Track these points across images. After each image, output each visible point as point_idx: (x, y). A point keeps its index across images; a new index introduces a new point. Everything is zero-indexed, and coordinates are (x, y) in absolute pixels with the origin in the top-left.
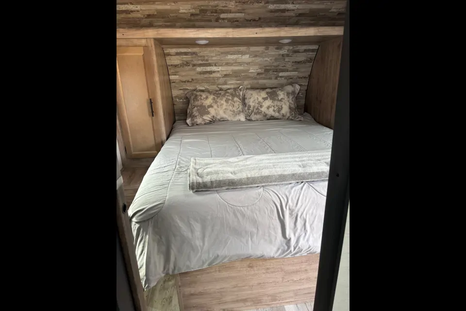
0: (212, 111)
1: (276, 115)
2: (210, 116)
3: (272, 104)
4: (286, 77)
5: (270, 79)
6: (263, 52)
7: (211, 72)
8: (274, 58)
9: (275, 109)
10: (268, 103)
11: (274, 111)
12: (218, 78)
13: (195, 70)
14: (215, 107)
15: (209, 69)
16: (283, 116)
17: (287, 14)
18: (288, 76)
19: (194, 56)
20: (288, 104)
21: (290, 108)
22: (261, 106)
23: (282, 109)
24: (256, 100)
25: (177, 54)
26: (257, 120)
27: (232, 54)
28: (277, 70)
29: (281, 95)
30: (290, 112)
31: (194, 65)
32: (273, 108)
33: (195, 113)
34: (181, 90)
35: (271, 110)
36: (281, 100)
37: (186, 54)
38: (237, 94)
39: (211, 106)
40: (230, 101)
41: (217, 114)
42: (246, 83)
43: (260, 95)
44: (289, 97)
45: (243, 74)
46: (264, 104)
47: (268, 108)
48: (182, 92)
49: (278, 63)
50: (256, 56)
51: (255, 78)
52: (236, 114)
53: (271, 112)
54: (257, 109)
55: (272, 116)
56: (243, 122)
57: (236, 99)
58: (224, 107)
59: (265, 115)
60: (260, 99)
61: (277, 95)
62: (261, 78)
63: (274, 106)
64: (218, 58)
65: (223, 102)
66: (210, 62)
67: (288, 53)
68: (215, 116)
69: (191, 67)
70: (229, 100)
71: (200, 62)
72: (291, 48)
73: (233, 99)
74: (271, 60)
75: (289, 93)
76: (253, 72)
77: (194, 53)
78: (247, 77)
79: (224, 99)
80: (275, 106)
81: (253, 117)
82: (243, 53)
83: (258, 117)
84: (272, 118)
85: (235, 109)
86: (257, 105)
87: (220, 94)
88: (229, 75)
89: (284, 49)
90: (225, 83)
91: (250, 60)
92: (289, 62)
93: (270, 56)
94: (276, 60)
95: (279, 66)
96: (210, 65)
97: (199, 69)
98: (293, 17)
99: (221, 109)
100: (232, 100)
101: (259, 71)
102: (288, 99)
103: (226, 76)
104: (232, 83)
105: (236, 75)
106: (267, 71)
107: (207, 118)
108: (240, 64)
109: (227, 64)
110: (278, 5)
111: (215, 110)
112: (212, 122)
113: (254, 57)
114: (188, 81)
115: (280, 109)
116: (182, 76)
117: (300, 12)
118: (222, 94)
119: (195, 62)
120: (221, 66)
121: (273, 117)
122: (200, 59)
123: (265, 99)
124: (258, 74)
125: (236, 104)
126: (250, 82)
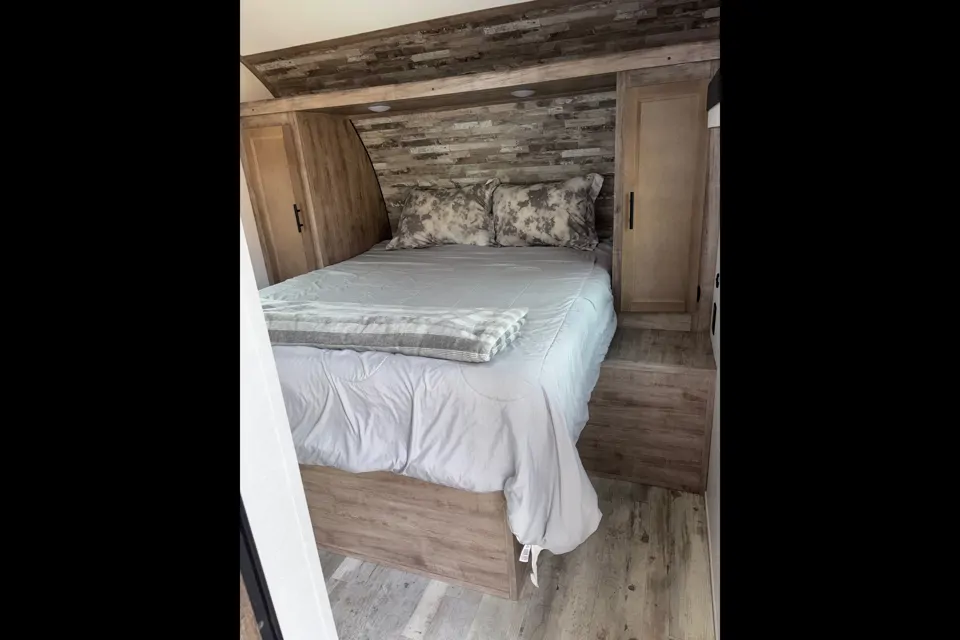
0: (428, 225)
1: (544, 236)
2: (424, 234)
3: (535, 216)
4: (577, 160)
5: (545, 163)
6: (515, 114)
7: (435, 156)
8: (540, 124)
9: (540, 225)
10: (528, 212)
11: (538, 228)
12: (449, 166)
13: (407, 152)
14: (435, 216)
15: (429, 149)
16: (557, 239)
17: (526, 38)
18: (581, 158)
19: (400, 128)
20: (566, 217)
21: (570, 224)
22: (515, 219)
23: (553, 225)
24: (507, 207)
25: (375, 127)
26: (512, 246)
27: (460, 122)
28: (554, 146)
29: (555, 196)
30: (570, 233)
31: (405, 144)
32: (536, 223)
33: (404, 228)
34: (394, 186)
35: (533, 226)
36: (552, 208)
37: (387, 126)
38: (479, 194)
39: (428, 217)
40: (461, 209)
41: (435, 230)
42: (500, 172)
43: (516, 198)
44: (569, 202)
45: (491, 157)
46: (519, 215)
47: (528, 222)
48: (396, 190)
49: (552, 132)
50: (504, 122)
51: (516, 164)
52: (469, 233)
53: (533, 231)
54: (509, 224)
55: (536, 240)
56: (481, 248)
57: (473, 204)
58: (450, 218)
59: (524, 237)
60: (514, 205)
61: (547, 198)
62: (526, 164)
63: (537, 220)
64: (439, 129)
65: (449, 209)
66: (427, 137)
67: (566, 112)
68: (433, 234)
69: (400, 147)
70: (460, 205)
71: (413, 139)
72: (569, 101)
73: (467, 204)
74: (536, 127)
75: (571, 193)
76: (508, 153)
77: (397, 125)
78: (499, 163)
79: (452, 203)
80: (541, 220)
81: (503, 240)
82: (479, 119)
83: (512, 239)
84: (537, 243)
85: (468, 223)
86: (508, 217)
87: (449, 194)
88: (466, 158)
89: (556, 105)
90: (463, 175)
91: (497, 129)
92: (574, 128)
93: (533, 120)
94: (545, 125)
95: (555, 138)
96: (428, 143)
97: (415, 151)
98: (542, 42)
99: (444, 222)
100: (464, 206)
101: (520, 149)
102: (568, 205)
103: (461, 161)
104: (474, 174)
105: (478, 158)
106: (534, 148)
107: (421, 237)
108: (480, 138)
109: (458, 140)
110: (500, 26)
111: (434, 223)
112: (432, 244)
113: (501, 124)
114: (402, 172)
115: (549, 226)
116: (392, 164)
117: (552, 30)
118: (451, 194)
119: (405, 140)
120: (448, 143)
121: (539, 240)
122: (411, 132)
123: (522, 204)
124: (519, 155)
125: (471, 215)
126: (507, 170)
